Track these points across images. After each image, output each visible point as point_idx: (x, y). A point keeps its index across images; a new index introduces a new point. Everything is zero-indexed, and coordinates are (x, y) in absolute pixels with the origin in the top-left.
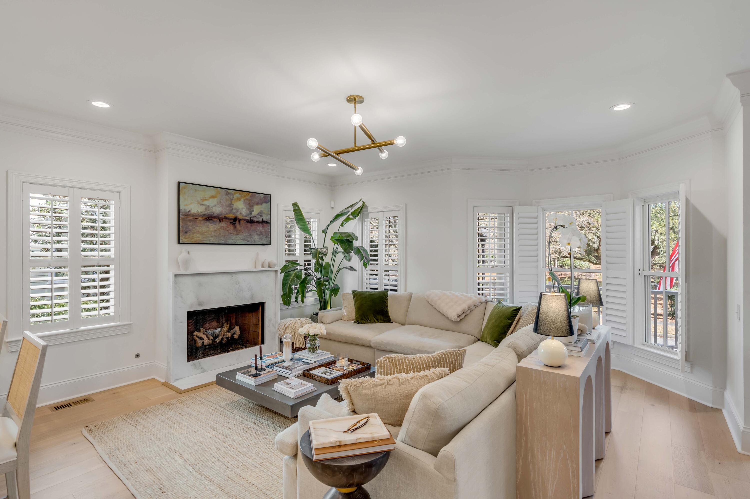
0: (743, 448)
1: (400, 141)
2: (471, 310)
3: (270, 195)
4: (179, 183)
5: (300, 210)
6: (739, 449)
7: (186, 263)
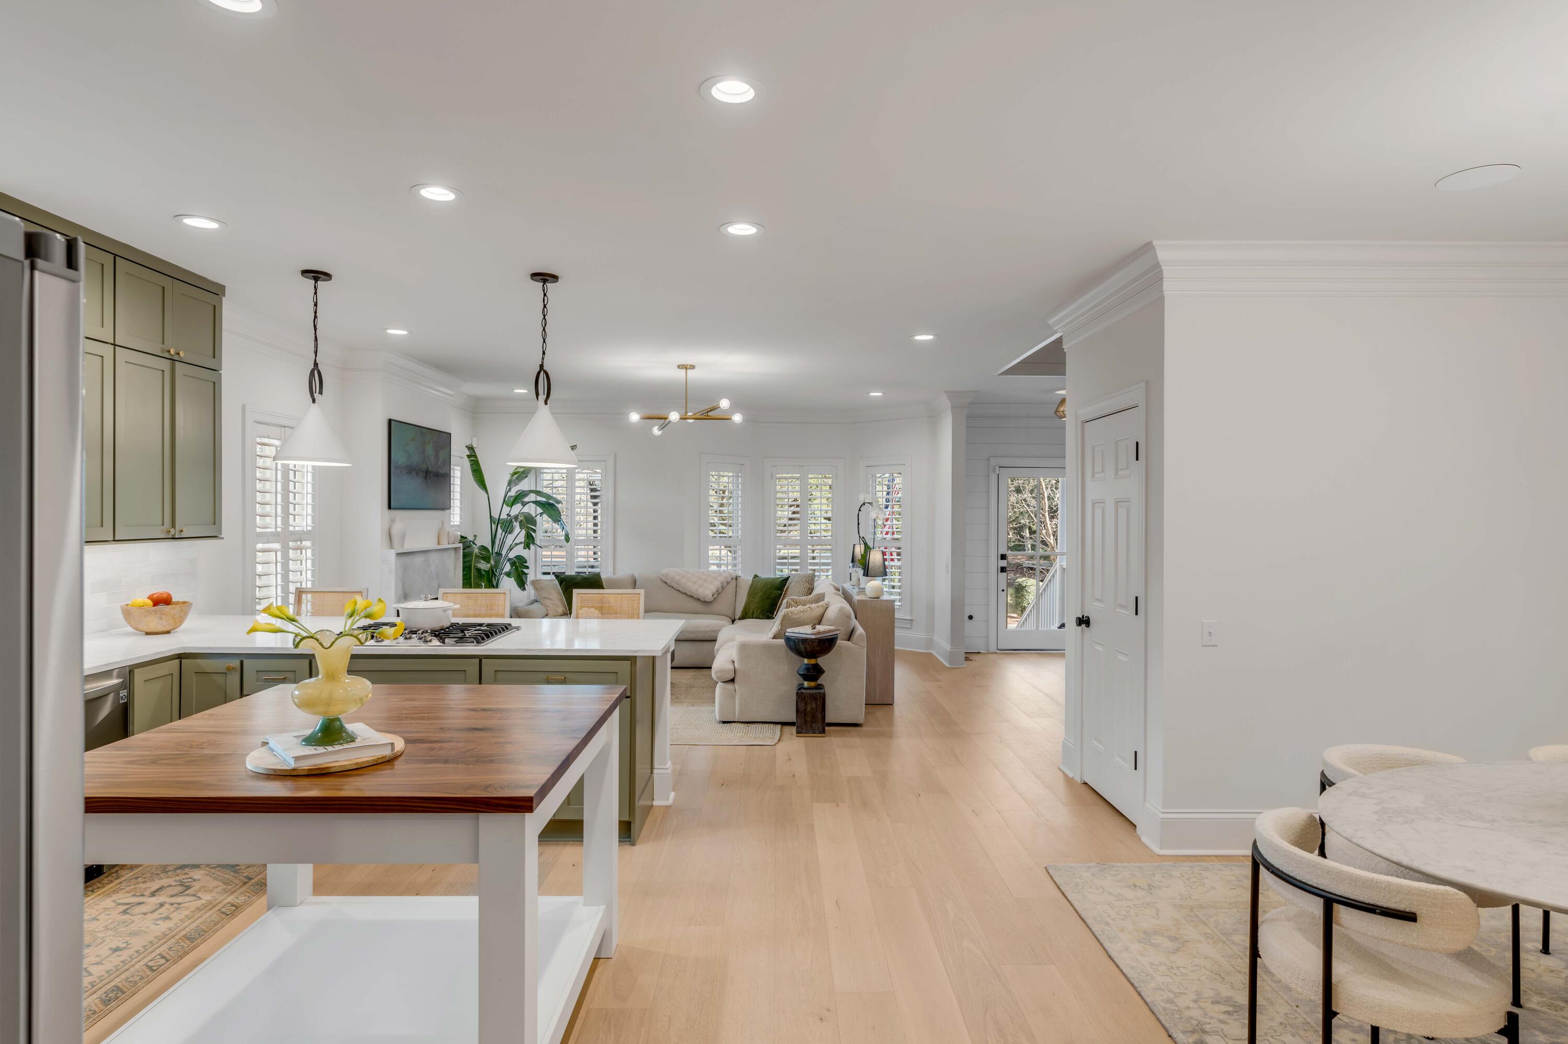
0: (950, 665)
1: (737, 418)
2: (723, 588)
3: (450, 434)
4: (390, 421)
5: (476, 456)
6: (947, 665)
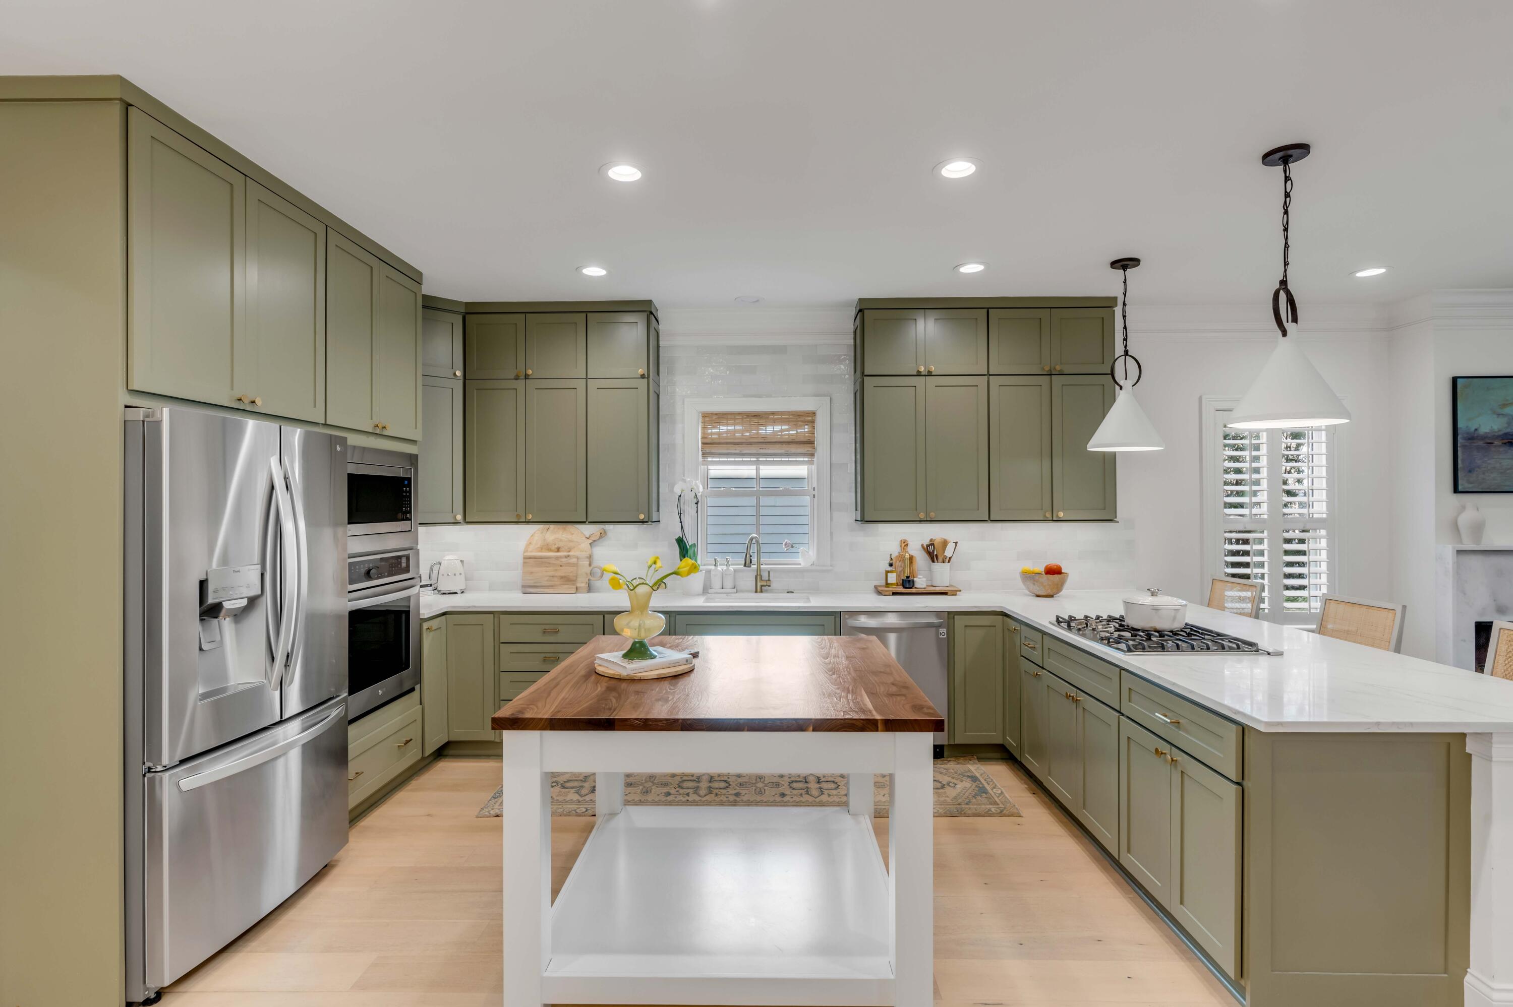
4: (1455, 380)
7: (1478, 529)
